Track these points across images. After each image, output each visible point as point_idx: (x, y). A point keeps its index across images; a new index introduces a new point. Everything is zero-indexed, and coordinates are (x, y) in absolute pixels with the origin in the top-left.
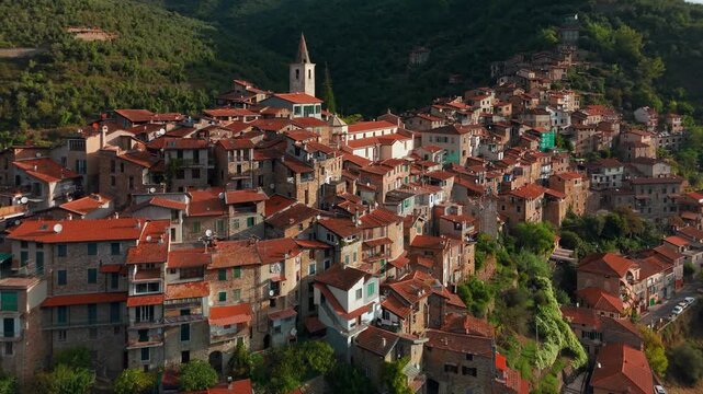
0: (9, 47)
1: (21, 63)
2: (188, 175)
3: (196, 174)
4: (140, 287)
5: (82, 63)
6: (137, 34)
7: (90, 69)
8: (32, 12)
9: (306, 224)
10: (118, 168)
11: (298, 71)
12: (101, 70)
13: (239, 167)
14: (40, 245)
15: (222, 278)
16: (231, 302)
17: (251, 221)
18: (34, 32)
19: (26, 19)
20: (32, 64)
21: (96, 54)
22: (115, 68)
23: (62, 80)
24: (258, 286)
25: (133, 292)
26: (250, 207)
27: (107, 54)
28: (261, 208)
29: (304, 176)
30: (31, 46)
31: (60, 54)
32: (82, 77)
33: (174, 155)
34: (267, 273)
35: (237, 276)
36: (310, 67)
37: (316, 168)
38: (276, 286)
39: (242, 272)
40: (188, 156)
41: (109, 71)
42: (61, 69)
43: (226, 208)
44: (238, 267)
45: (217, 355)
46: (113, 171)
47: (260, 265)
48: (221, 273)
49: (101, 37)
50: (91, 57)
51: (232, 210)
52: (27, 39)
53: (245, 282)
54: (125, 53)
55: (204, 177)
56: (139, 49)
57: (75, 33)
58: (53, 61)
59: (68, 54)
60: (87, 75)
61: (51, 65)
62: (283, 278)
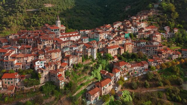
0: (32, 9)
1: (33, 12)
5: (45, 13)
6: (59, 4)
12: (48, 14)
16: (19, 62)
17: (29, 51)
18: (37, 5)
19: (36, 2)
20: (35, 13)
22: (51, 13)
23: (40, 16)
24: (23, 60)
27: (51, 10)
29: (39, 44)
30: (36, 9)
31: (41, 11)
32: (44, 16)
37: (42, 43)
41: (50, 14)
42: (40, 14)
44: (20, 58)
47: (24, 57)
49: (51, 6)
50: (47, 11)
51: (26, 49)
52: (36, 7)
54: (55, 10)
55: (26, 43)
56: (58, 9)
57: (45, 5)
58: (39, 12)
59: (42, 10)
60: (46, 15)
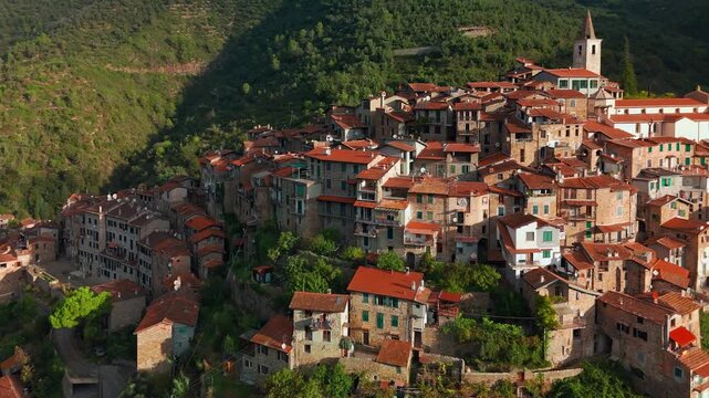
0: (413, 46)
1: (418, 59)
2: (432, 130)
3: (438, 130)
4: (364, 195)
5: (463, 57)
6: (518, 28)
7: (469, 62)
8: (434, 17)
9: (506, 175)
10: (385, 122)
11: (580, 47)
12: (478, 62)
13: (467, 126)
14: (319, 161)
15: (419, 201)
16: (425, 220)
17: (465, 169)
18: (433, 33)
19: (428, 23)
20: (427, 59)
21: (475, 48)
22: (490, 60)
23: (446, 72)
24: (446, 213)
25: (360, 198)
26: (466, 156)
27: (486, 48)
28: (475, 158)
29: (518, 136)
30: (429, 45)
31: (448, 50)
32: (461, 69)
33: (423, 114)
34: (454, 204)
35: (431, 202)
36: (594, 43)
37: (535, 131)
38: (461, 215)
39: (434, 200)
40: (433, 115)
41: (484, 63)
42: (446, 63)
43: (445, 155)
44: (431, 195)
45: (411, 255)
46: (383, 124)
47: (447, 196)
48: (419, 197)
49: (484, 33)
50: (471, 51)
51: (450, 158)
52: (427, 39)
53: (436, 207)
54: (502, 47)
55: (444, 132)
56: (515, 42)
57: (463, 32)
58: (441, 56)
59: (453, 49)
60: (466, 67)
61: (439, 60)
62: (469, 210)
